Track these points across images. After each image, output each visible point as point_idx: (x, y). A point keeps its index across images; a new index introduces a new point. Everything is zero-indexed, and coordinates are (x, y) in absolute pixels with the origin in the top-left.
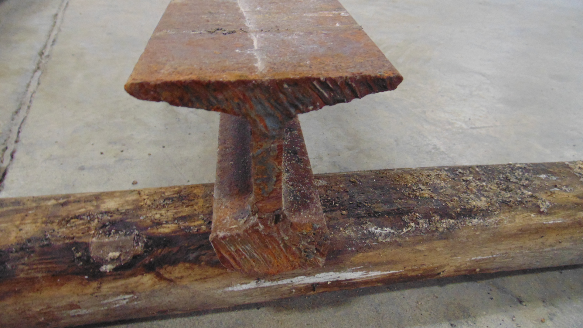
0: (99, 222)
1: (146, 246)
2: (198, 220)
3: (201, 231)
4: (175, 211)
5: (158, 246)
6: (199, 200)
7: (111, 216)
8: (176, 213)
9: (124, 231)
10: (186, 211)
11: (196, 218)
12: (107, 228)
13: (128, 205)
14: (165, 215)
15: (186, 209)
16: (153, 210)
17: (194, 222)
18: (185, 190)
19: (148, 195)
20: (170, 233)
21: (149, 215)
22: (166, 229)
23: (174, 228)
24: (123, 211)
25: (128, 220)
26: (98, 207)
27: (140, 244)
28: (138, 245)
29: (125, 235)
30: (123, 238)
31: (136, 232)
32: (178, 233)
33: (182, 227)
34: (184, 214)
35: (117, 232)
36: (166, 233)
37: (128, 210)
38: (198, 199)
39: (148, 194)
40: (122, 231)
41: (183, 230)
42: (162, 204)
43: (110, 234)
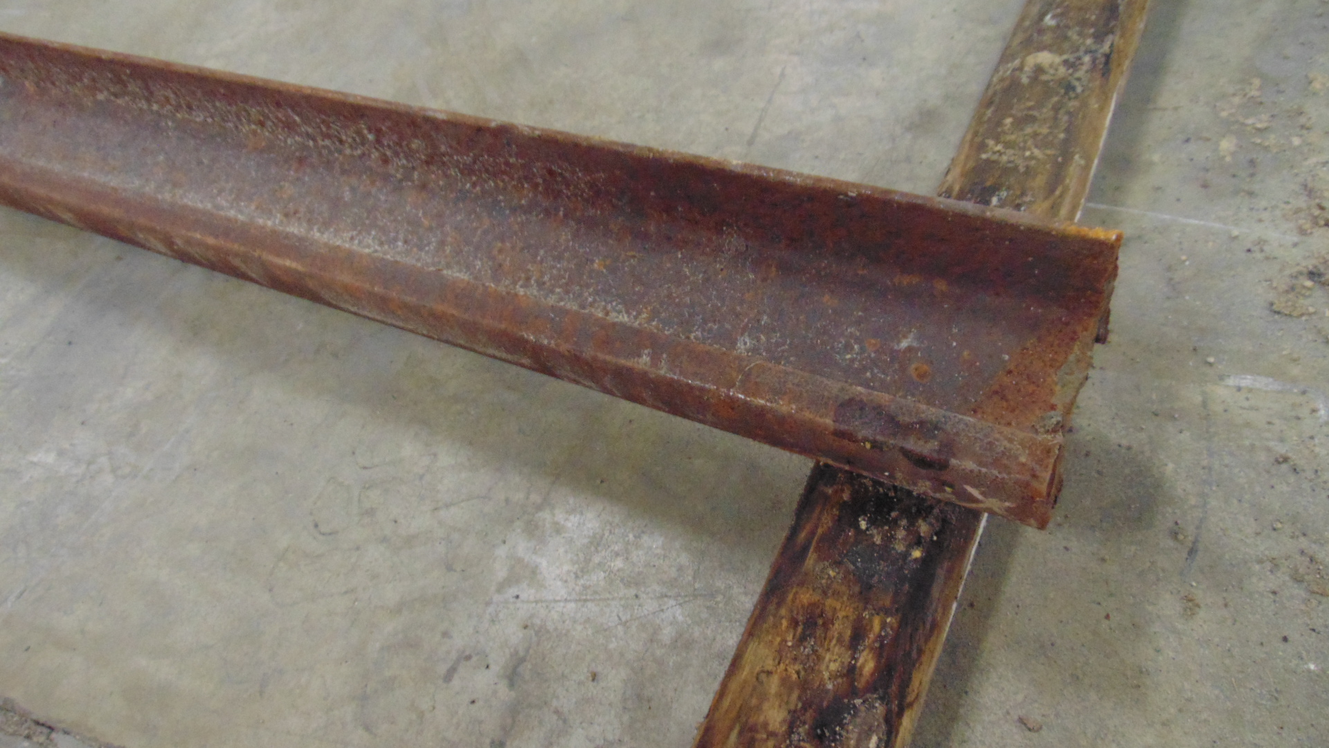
0: (808, 742)
1: (882, 699)
2: (871, 620)
3: (895, 625)
4: (834, 642)
5: (888, 687)
6: (826, 604)
7: (804, 723)
8: (840, 641)
9: (846, 715)
10: (841, 628)
11: (864, 622)
12: (827, 734)
13: (789, 695)
14: (835, 657)
15: (836, 626)
16: (817, 667)
17: (872, 627)
18: (795, 612)
19: (779, 663)
20: (878, 662)
21: (826, 675)
22: (867, 663)
23: (871, 656)
24: (800, 705)
25: (825, 704)
26: (772, 734)
27: (877, 705)
28: (876, 707)
29: (854, 716)
30: (858, 720)
31: (858, 702)
32: (885, 654)
33: (877, 645)
34: (848, 633)
35: (842, 726)
36: (876, 668)
37: (799, 698)
38: (824, 604)
39: (777, 661)
40: (845, 718)
41: (882, 645)
42: (811, 652)
43: (841, 735)
